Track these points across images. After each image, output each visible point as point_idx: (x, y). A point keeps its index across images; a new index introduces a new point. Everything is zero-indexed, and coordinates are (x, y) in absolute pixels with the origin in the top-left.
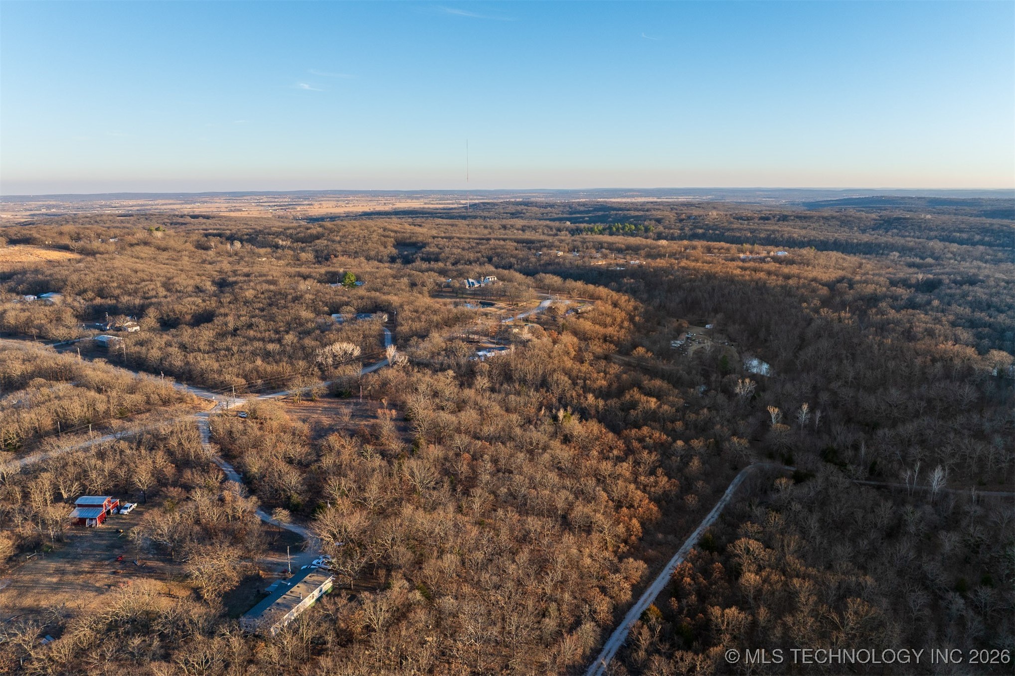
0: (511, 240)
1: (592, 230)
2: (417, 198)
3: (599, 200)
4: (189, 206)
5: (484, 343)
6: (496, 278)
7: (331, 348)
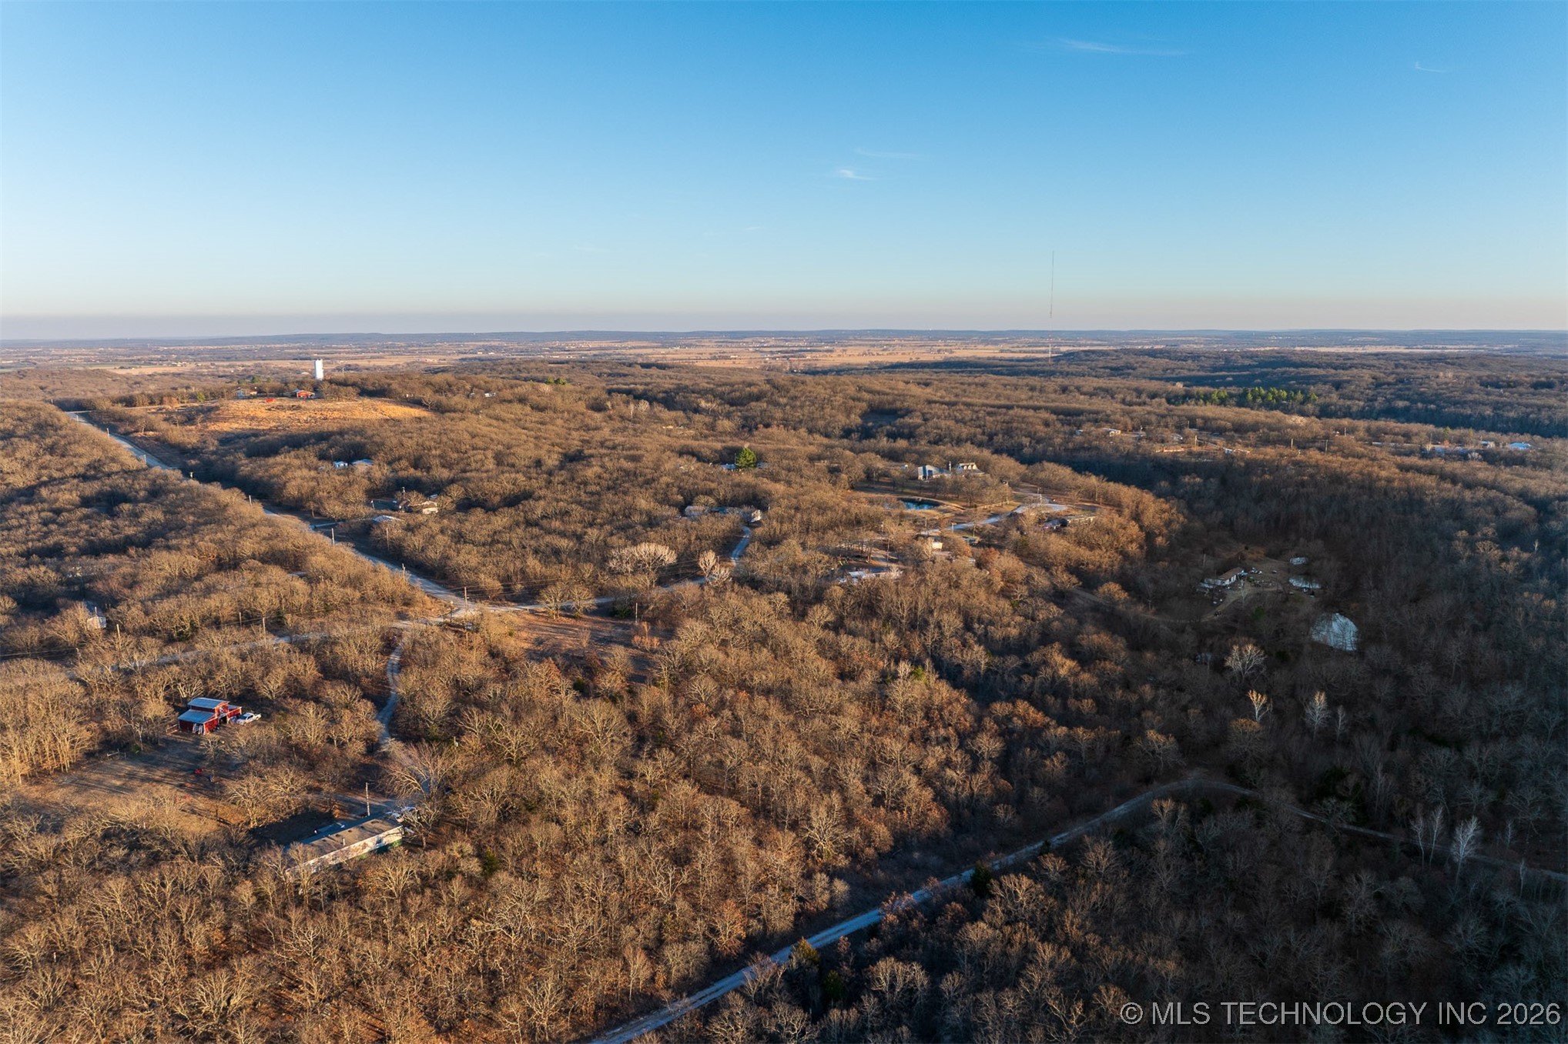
0: (1046, 409)
1: (1207, 398)
2: (996, 343)
3: (1298, 349)
4: (663, 351)
5: (877, 559)
6: (975, 467)
7: (633, 549)
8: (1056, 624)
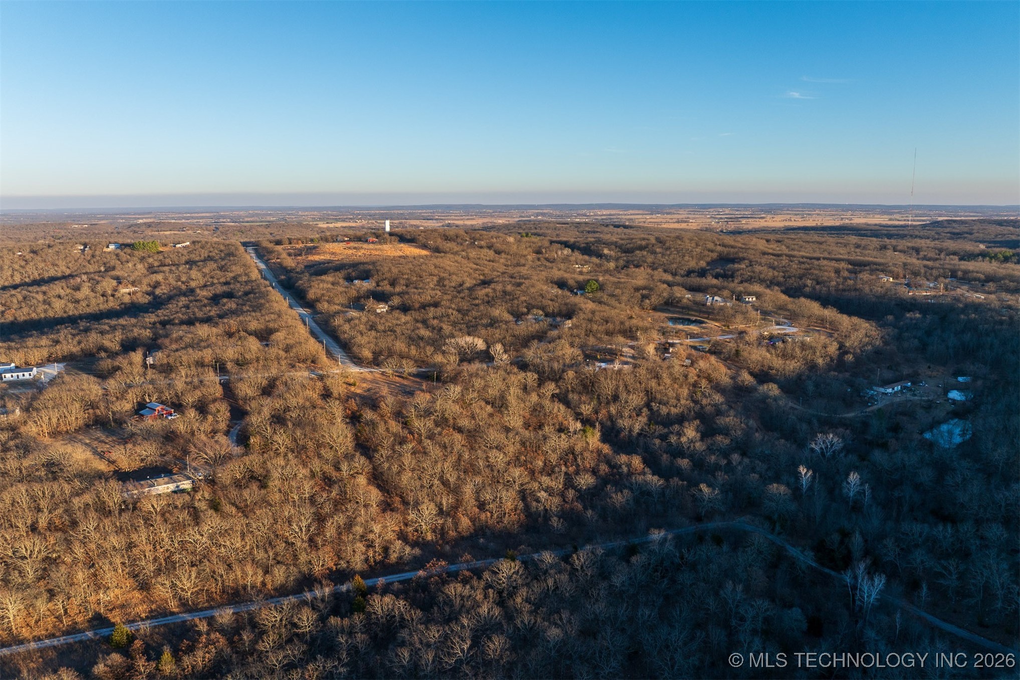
6: (754, 299)
7: (459, 340)
8: (709, 407)
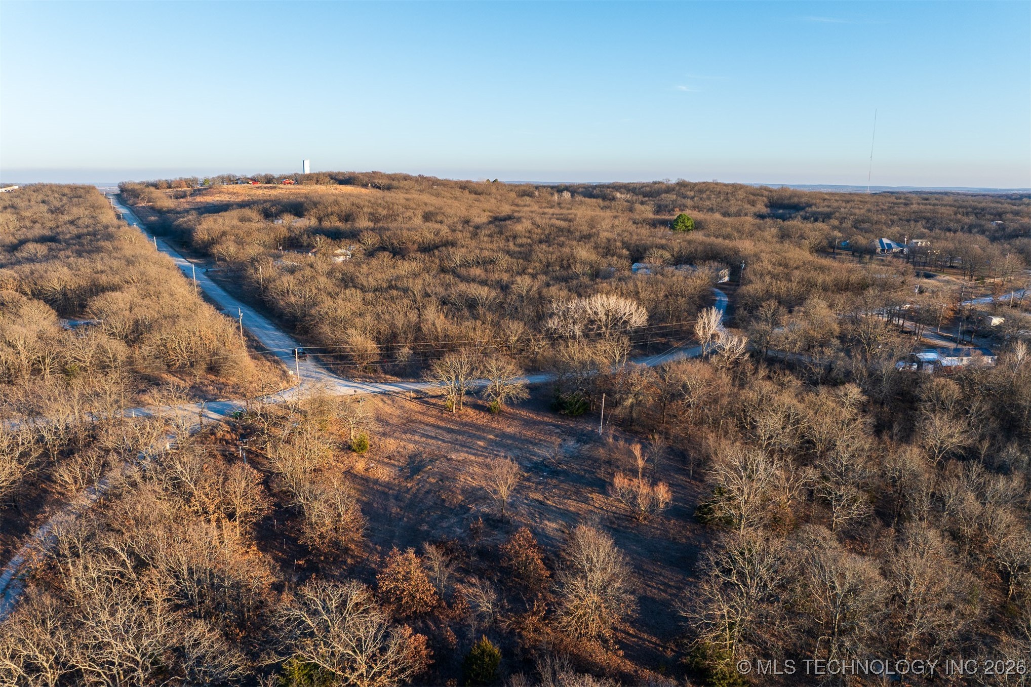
5: (927, 336)
7: (585, 303)
